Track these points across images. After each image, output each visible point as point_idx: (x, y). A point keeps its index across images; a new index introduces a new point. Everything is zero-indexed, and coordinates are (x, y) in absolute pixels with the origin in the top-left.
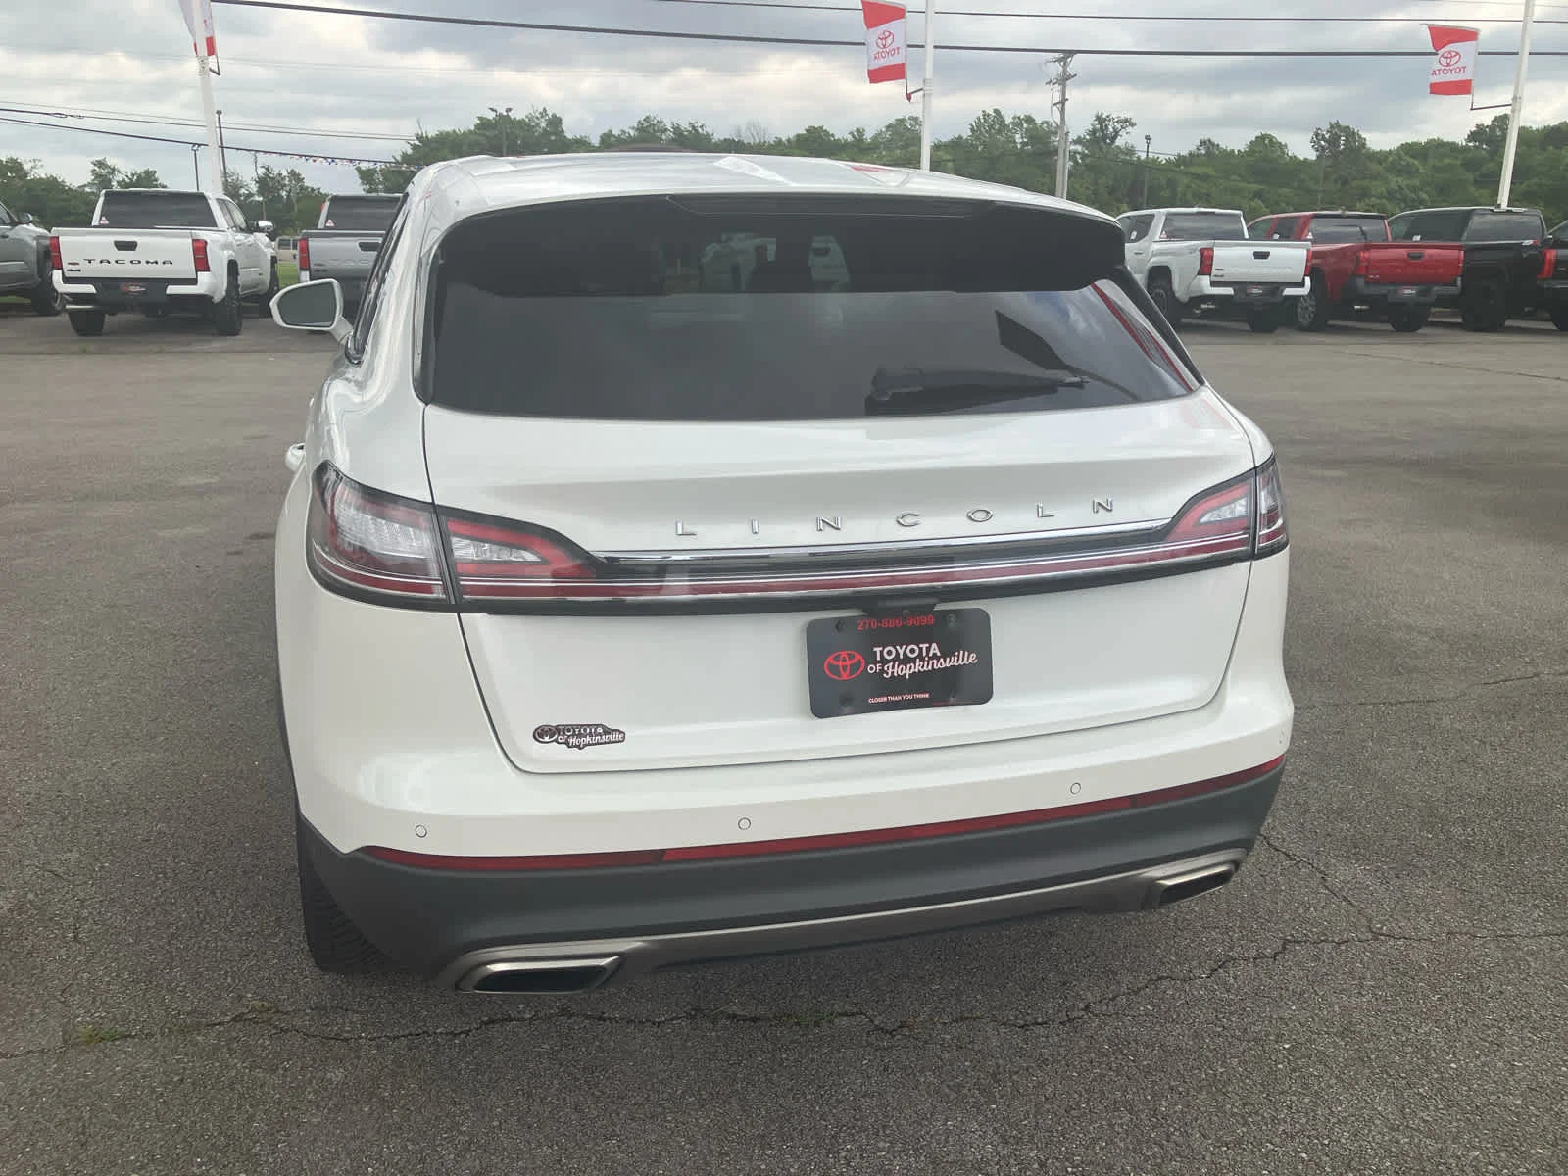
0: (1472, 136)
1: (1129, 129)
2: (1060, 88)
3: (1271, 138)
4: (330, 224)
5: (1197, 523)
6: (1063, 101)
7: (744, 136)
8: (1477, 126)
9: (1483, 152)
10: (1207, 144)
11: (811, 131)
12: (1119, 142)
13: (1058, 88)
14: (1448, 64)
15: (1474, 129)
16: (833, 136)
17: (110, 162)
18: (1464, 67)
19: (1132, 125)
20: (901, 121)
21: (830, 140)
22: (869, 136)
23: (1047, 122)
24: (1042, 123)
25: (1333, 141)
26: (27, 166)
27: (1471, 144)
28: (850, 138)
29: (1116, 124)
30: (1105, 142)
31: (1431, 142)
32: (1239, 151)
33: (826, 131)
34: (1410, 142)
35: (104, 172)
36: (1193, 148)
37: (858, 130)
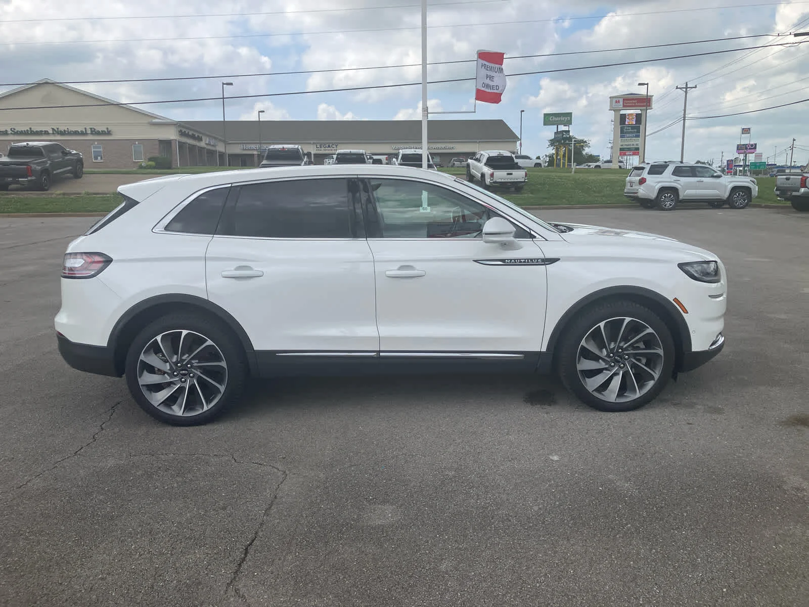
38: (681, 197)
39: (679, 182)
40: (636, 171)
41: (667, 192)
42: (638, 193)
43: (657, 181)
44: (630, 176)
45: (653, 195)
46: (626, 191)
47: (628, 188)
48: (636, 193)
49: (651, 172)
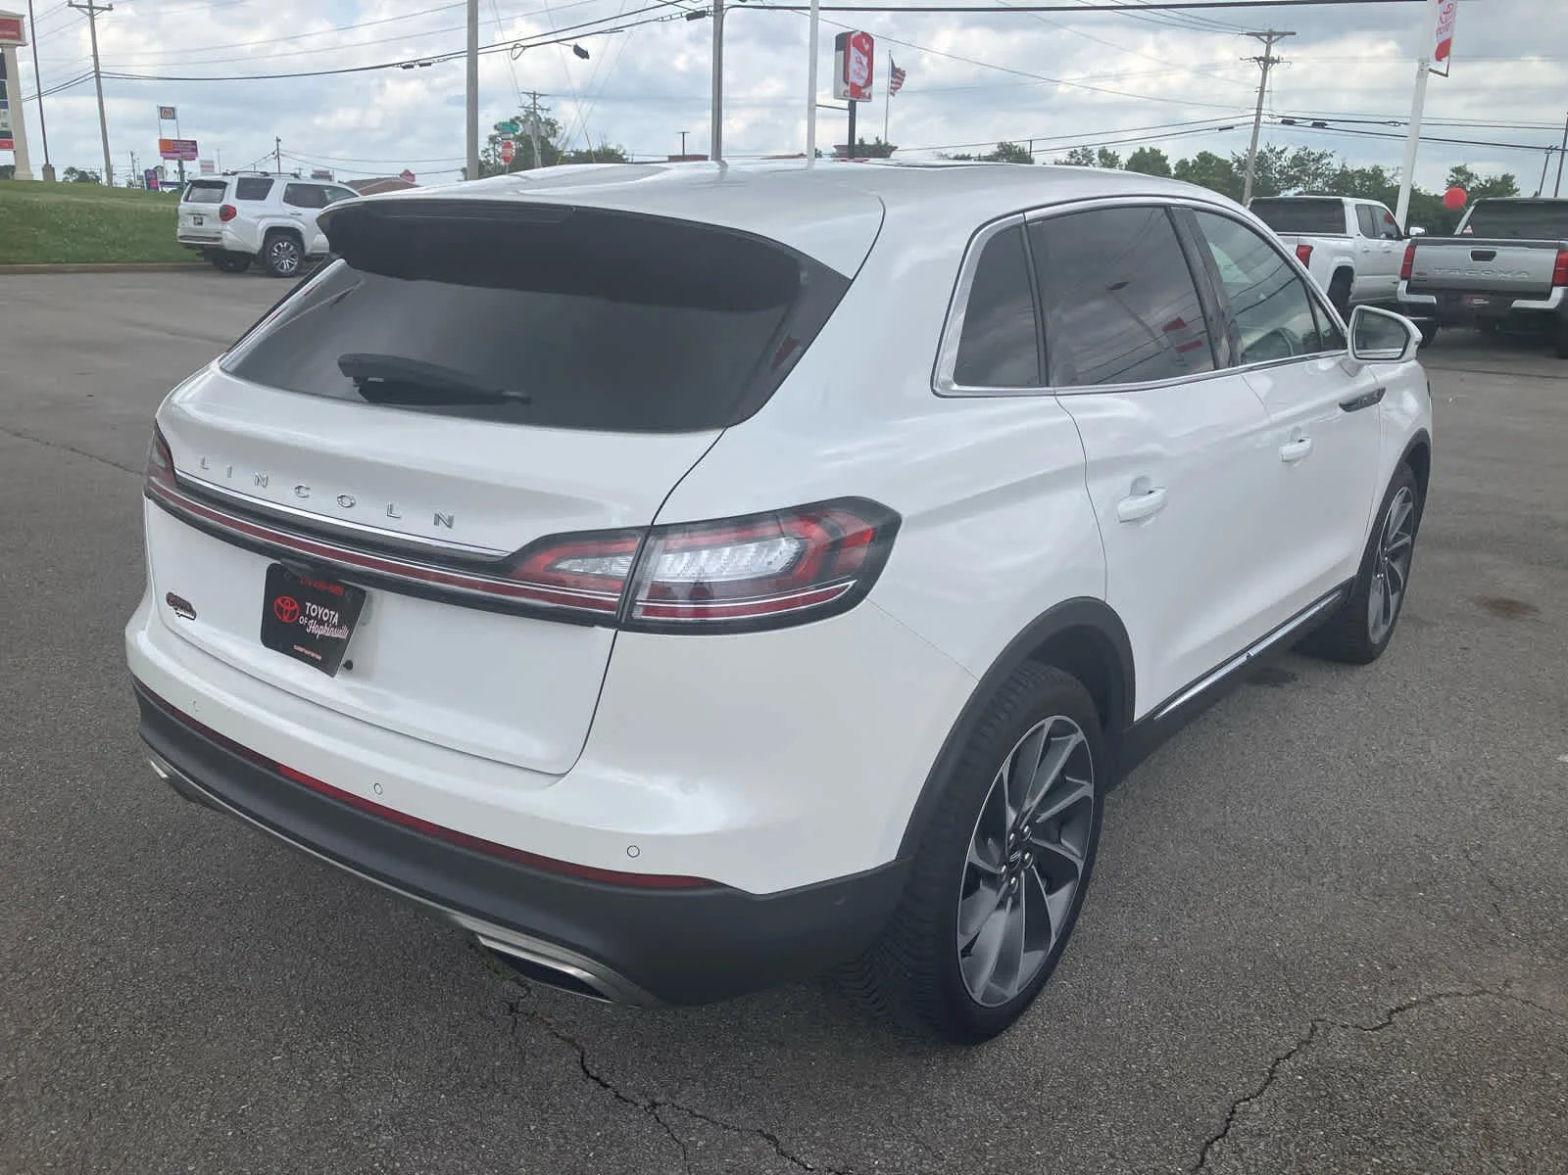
4: (1469, 230)
5: (550, 568)
17: (1469, 169)
26: (1386, 174)
35: (1461, 178)
38: (308, 251)
39: (299, 217)
40: (198, 192)
41: (281, 237)
42: (221, 238)
43: (259, 214)
44: (186, 200)
45: (255, 244)
46: (180, 232)
47: (185, 227)
48: (216, 239)
49: (240, 195)
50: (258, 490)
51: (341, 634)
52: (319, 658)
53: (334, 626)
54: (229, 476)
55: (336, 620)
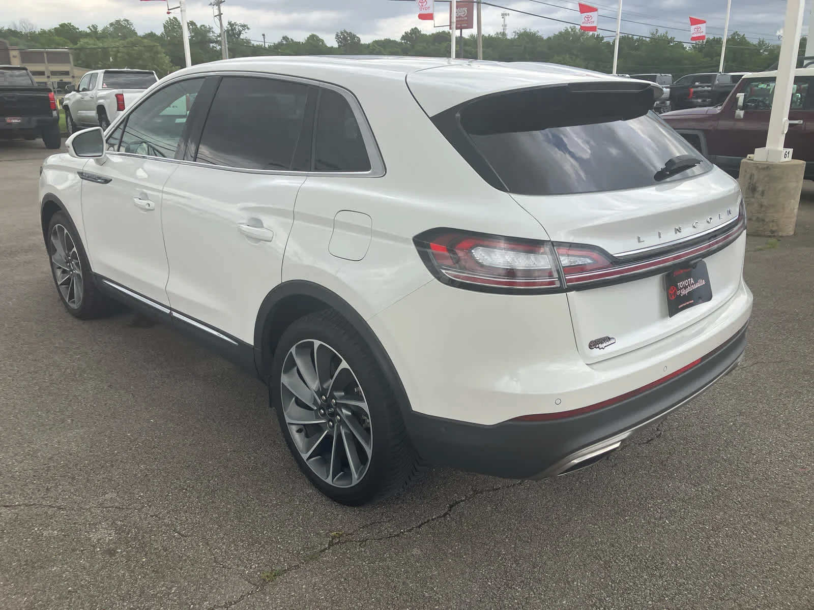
0: (403, 38)
1: (246, 30)
2: (217, 7)
3: (317, 37)
6: (220, 15)
7: (18, 28)
8: (405, 33)
9: (408, 45)
10: (285, 38)
11: (63, 26)
12: (242, 37)
13: (216, 7)
14: (422, 6)
15: (404, 34)
16: (78, 29)
18: (429, 7)
19: (248, 29)
20: (118, 22)
21: (77, 32)
22: (100, 29)
23: (203, 26)
24: (201, 26)
25: (345, 39)
27: (403, 41)
28: (88, 31)
29: (239, 27)
30: (235, 36)
31: (386, 40)
32: (302, 43)
33: (73, 26)
34: (377, 40)
36: (280, 41)
37: (93, 26)
50: (679, 235)
51: (701, 283)
52: (692, 301)
53: (693, 284)
54: (660, 237)
55: (692, 281)
